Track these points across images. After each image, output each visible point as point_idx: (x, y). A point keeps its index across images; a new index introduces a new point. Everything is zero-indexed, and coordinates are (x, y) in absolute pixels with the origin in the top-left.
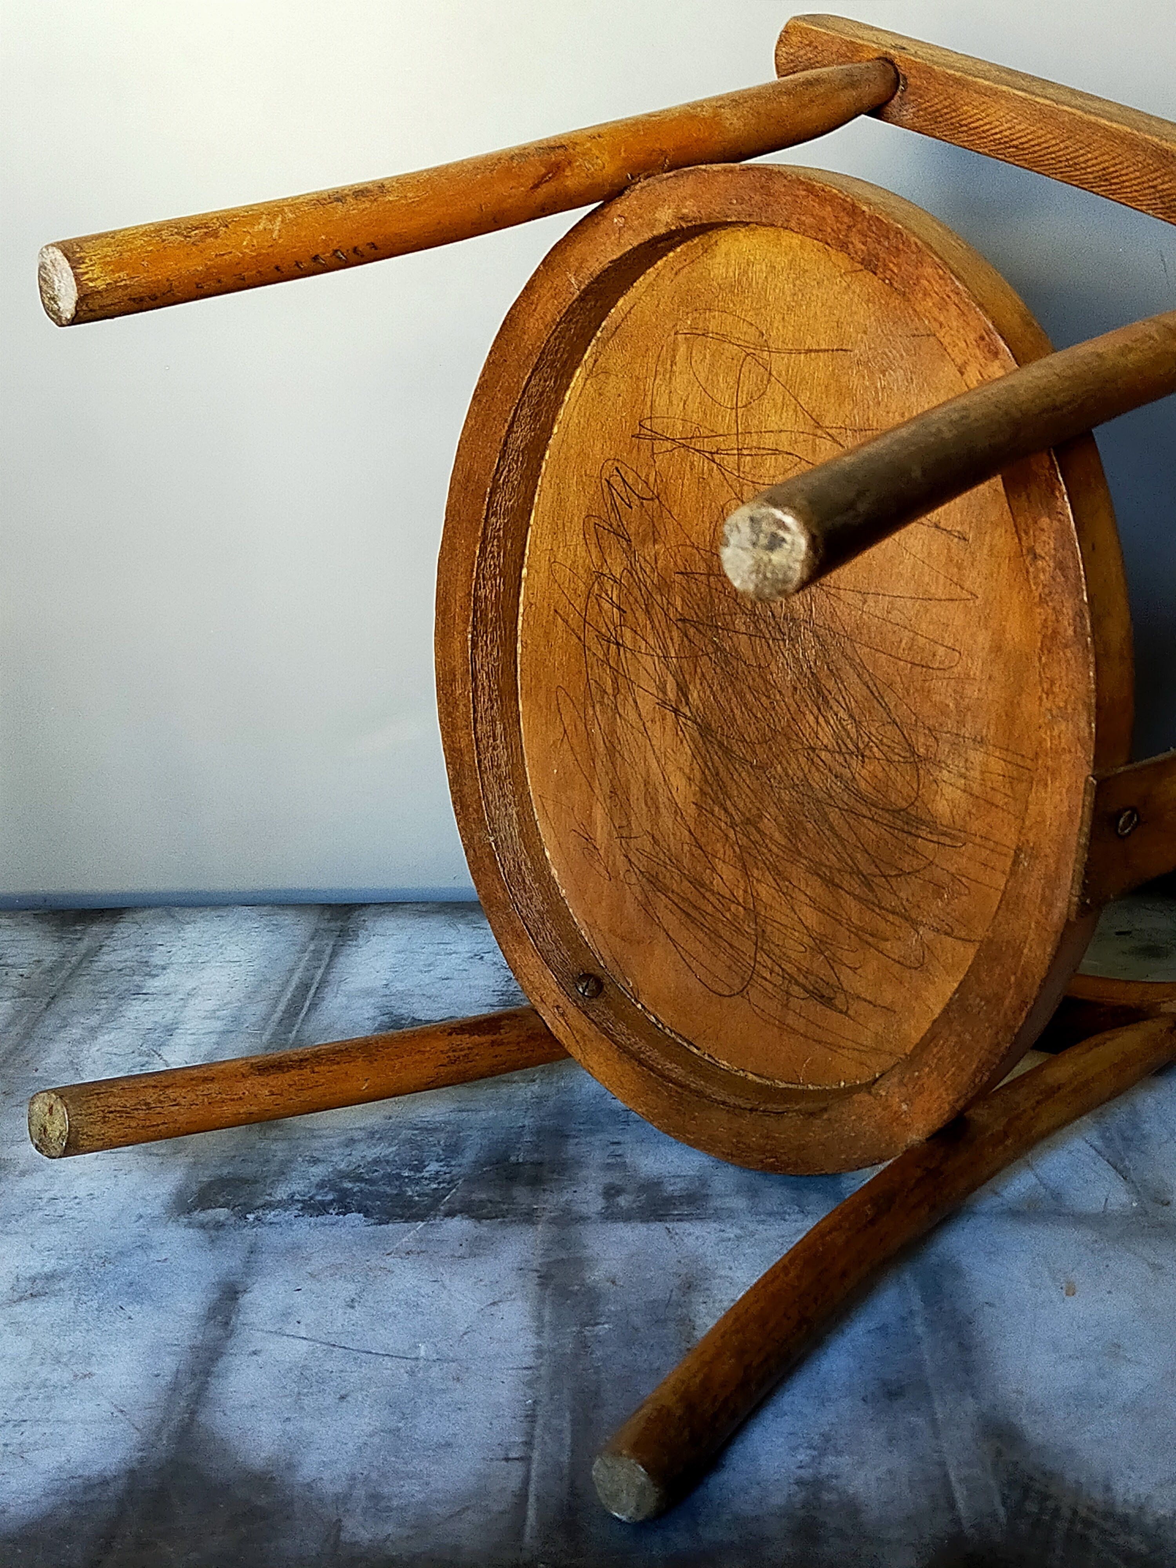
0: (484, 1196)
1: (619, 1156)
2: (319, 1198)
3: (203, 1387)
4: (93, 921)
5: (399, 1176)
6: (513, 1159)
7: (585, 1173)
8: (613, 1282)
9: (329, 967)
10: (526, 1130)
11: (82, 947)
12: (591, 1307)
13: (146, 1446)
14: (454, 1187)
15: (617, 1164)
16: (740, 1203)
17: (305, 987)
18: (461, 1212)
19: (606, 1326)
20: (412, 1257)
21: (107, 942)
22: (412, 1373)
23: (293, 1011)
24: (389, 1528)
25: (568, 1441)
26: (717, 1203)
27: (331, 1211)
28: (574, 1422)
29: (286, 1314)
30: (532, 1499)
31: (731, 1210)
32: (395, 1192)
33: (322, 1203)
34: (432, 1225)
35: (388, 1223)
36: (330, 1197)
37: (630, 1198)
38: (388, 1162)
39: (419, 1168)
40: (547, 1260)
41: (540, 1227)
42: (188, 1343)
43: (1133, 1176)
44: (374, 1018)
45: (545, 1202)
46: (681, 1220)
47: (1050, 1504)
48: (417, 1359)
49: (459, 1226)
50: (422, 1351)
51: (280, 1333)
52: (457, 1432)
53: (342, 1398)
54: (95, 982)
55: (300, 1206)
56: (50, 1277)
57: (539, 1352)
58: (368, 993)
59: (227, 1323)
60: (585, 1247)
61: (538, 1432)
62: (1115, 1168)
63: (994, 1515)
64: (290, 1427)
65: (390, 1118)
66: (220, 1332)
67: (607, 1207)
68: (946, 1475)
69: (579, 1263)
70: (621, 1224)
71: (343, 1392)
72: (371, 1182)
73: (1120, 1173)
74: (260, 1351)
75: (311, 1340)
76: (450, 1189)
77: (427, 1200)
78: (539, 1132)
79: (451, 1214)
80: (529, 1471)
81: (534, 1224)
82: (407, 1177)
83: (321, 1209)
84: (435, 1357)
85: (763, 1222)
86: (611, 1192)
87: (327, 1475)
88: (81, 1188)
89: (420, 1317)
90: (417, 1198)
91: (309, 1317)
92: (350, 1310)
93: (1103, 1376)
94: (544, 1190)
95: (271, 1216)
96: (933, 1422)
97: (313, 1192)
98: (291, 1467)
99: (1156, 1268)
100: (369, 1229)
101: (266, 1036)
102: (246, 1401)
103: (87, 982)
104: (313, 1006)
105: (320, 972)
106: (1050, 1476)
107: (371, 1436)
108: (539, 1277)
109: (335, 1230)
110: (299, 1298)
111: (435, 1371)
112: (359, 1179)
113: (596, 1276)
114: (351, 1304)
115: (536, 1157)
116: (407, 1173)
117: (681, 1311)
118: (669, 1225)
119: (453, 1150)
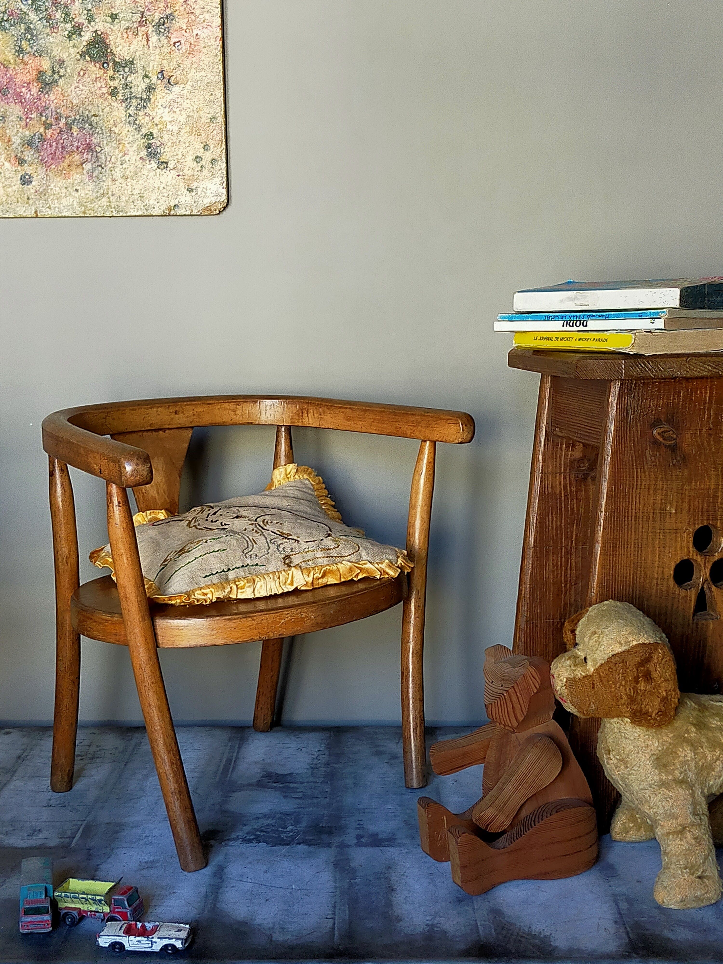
0: (311, 838)
1: (361, 825)
2: (248, 837)
3: (217, 897)
5: (278, 830)
6: (321, 825)
7: (348, 831)
8: (361, 866)
9: (238, 752)
10: (325, 814)
11: (133, 742)
12: (353, 874)
13: (200, 913)
14: (299, 834)
15: (360, 827)
16: (408, 841)
17: (229, 761)
18: (303, 843)
19: (359, 879)
20: (286, 857)
21: (143, 740)
22: (290, 893)
23: (226, 770)
24: (289, 937)
25: (348, 913)
26: (398, 841)
27: (253, 842)
28: (349, 908)
29: (242, 875)
30: (336, 928)
31: (404, 843)
32: (277, 836)
33: (250, 839)
34: (292, 847)
35: (275, 846)
36: (252, 837)
37: (366, 839)
38: (272, 825)
39: (285, 828)
40: (336, 859)
41: (333, 848)
42: (208, 883)
44: (260, 773)
45: (334, 840)
46: (385, 847)
47: (510, 932)
48: (292, 889)
49: (302, 847)
50: (294, 887)
51: (241, 881)
52: (309, 910)
53: (267, 900)
54: (142, 757)
55: (241, 840)
56: (153, 862)
57: (336, 887)
58: (256, 763)
59: (221, 878)
60: (350, 855)
61: (336, 911)
63: (491, 934)
64: (250, 908)
66: (219, 880)
67: (357, 842)
68: (477, 924)
69: (348, 860)
70: (363, 848)
71: (267, 898)
72: (268, 832)
74: (235, 886)
75: (253, 883)
77: (289, 839)
78: (330, 816)
79: (299, 844)
80: (335, 922)
81: (330, 847)
82: (281, 831)
83: (250, 841)
84: (298, 889)
85: (415, 848)
86: (359, 837)
88: (156, 833)
89: (291, 876)
90: (285, 838)
91: (251, 876)
92: (265, 874)
94: (333, 836)
95: (231, 843)
96: (473, 909)
97: (245, 835)
98: (252, 920)
100: (268, 848)
101: (217, 779)
102: (233, 901)
103: (139, 756)
104: (234, 768)
105: (235, 754)
106: (512, 924)
107: (279, 911)
108: (334, 864)
109: (257, 849)
110: (246, 870)
111: (299, 893)
112: (262, 831)
113: (355, 864)
114: (266, 872)
115: (329, 825)
116: (280, 829)
117: (386, 875)
118: (381, 848)
119: (297, 822)
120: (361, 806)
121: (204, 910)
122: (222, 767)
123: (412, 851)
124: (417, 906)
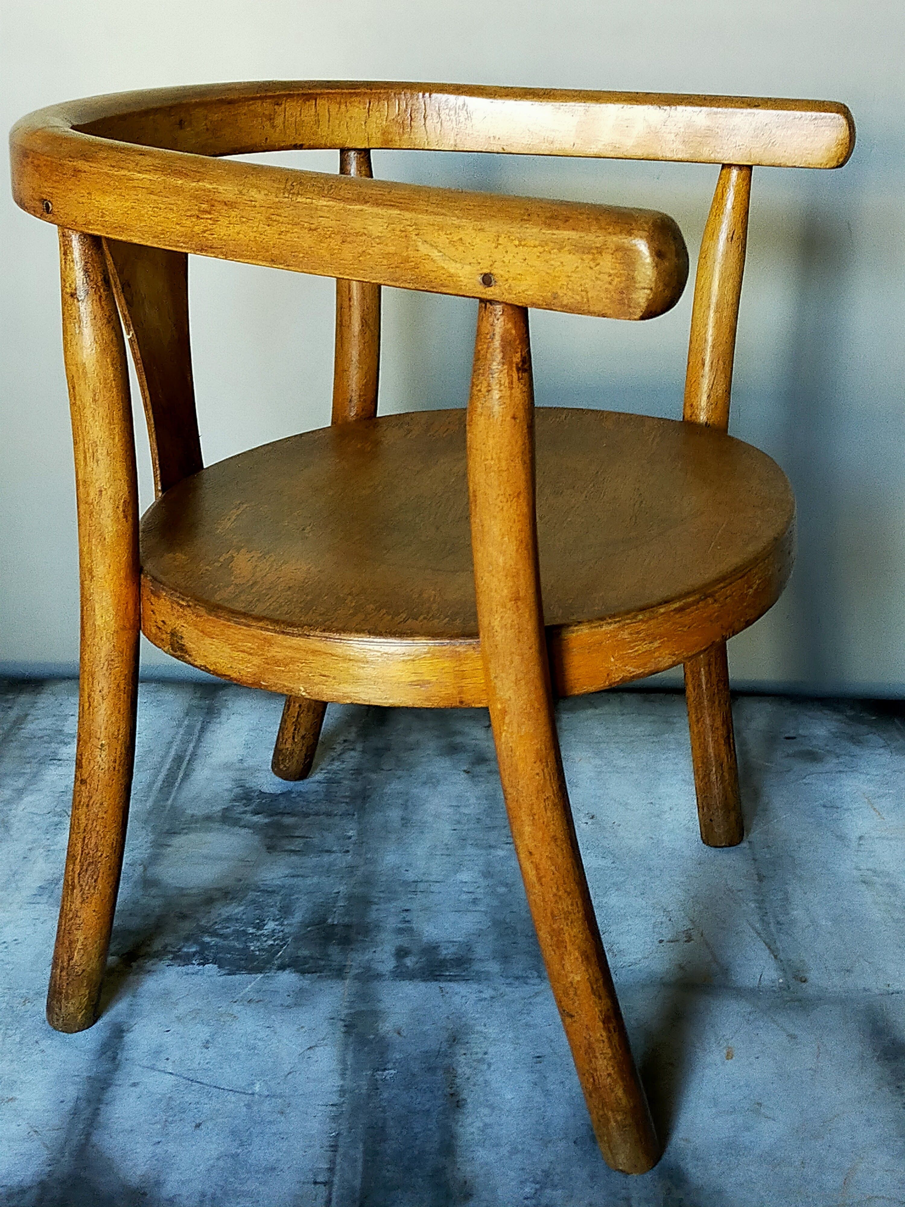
0: (306, 953)
1: (408, 921)
2: (185, 949)
3: (96, 1113)
4: (21, 692)
5: (245, 933)
6: (330, 921)
7: (382, 935)
8: (399, 1034)
9: (199, 740)
10: (341, 894)
11: (13, 714)
12: (382, 1053)
13: (53, 1161)
14: (285, 944)
15: (405, 928)
16: (494, 967)
17: (179, 759)
18: (289, 966)
19: (392, 1071)
20: (253, 1005)
21: (32, 711)
22: (248, 1106)
23: (170, 781)
25: (360, 1168)
26: (477, 966)
27: (194, 962)
28: (365, 1153)
29: (157, 1053)
31: (488, 973)
32: (241, 946)
33: (187, 954)
34: (268, 977)
35: (234, 974)
36: (194, 950)
37: (415, 959)
38: (237, 919)
39: (259, 927)
40: (353, 1011)
41: (347, 982)
42: (85, 1074)
43: (782, 956)
44: (231, 791)
45: (353, 960)
46: (450, 981)
48: (253, 1094)
49: (287, 978)
50: (257, 1088)
51: (153, 1068)
52: (280, 1158)
53: (198, 1126)
54: (22, 748)
55: (171, 956)
57: (342, 1092)
58: (227, 766)
59: (114, 1058)
60: (379, 1001)
61: (338, 1160)
62: (769, 948)
64: (159, 1150)
65: (241, 880)
66: (109, 1066)
67: (397, 967)
69: (375, 1015)
70: (407, 982)
71: (198, 1121)
72: (225, 937)
73: (772, 951)
74: (138, 1083)
75: (176, 1075)
76: (282, 947)
77: (265, 956)
78: (350, 897)
79: (282, 967)
80: (330, 1194)
81: (343, 979)
82: (251, 934)
83: (187, 959)
84: (267, 1093)
85: (511, 985)
86: (401, 953)
87: (184, 1192)
89: (256, 1057)
90: (257, 953)
91: (176, 1055)
92: (205, 1050)
93: (748, 1129)
94: (352, 949)
95: (149, 964)
97: (181, 944)
98: (158, 1184)
99: (793, 1037)
100: (221, 978)
101: (149, 804)
102: (127, 1126)
103: (16, 747)
104: (186, 776)
105: (192, 745)
107: (218, 1159)
108: (345, 1026)
109: (197, 979)
110: (167, 1038)
111: (266, 1107)
112: (215, 934)
113: (386, 1027)
114: (206, 1045)
115: (346, 919)
116: (251, 930)
117: (447, 1061)
118: (442, 985)
119: (286, 911)
120: (411, 876)
121: (62, 1151)
122: (161, 777)
123: (502, 995)
124: (504, 1151)
